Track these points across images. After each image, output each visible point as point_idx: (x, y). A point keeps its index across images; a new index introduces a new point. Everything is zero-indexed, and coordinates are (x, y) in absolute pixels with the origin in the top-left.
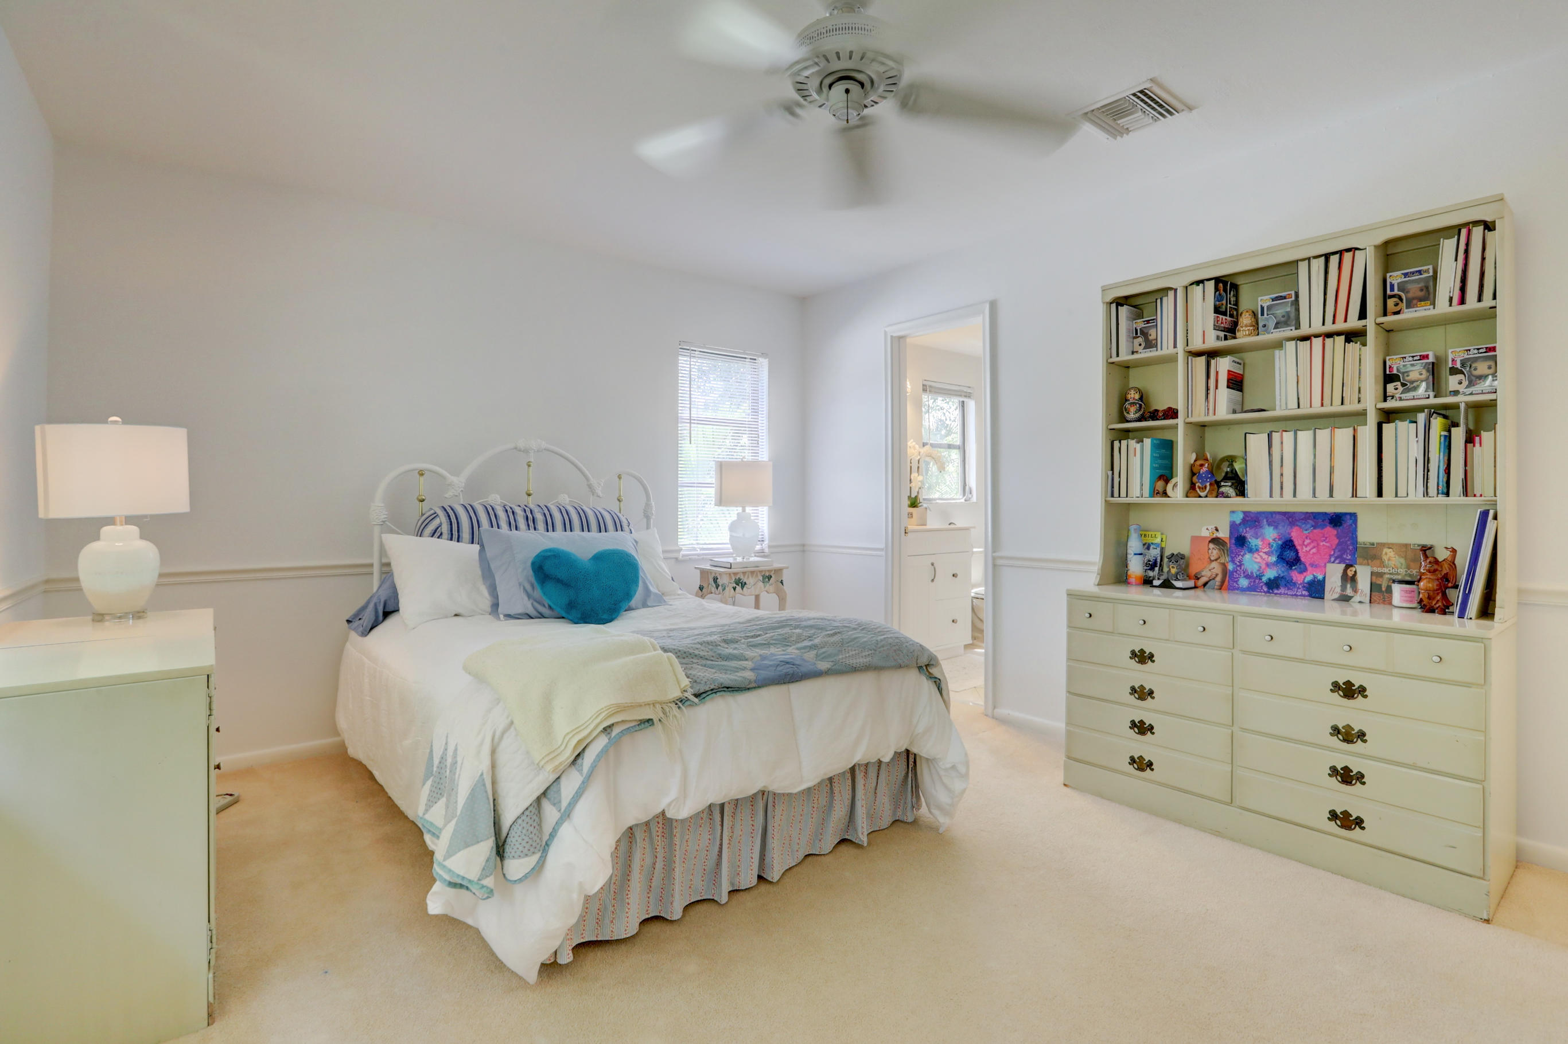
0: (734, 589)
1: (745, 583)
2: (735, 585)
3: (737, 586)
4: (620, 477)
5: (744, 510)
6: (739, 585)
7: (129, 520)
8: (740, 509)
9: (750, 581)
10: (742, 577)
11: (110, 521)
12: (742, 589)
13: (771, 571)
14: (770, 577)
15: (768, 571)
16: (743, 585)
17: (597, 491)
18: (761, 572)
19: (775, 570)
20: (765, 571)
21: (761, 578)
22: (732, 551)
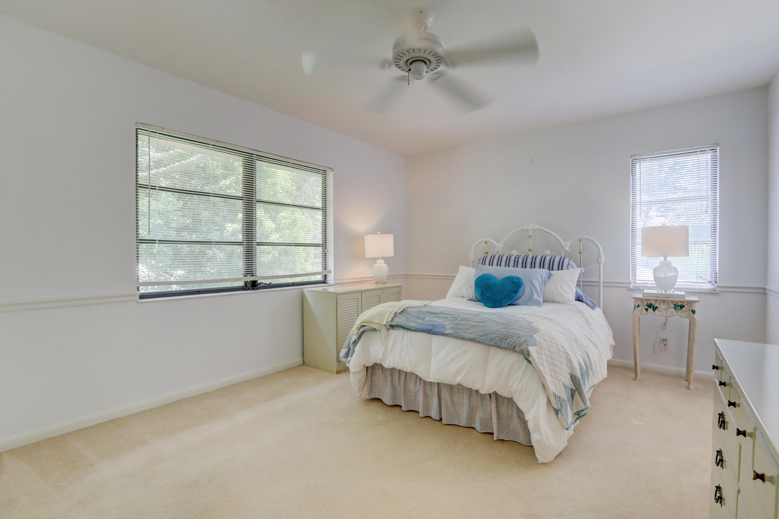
0: (647, 310)
1: (657, 307)
2: (647, 307)
3: (648, 308)
4: (580, 241)
5: (665, 259)
6: (651, 308)
7: (383, 258)
8: (662, 259)
9: (662, 307)
10: (653, 303)
11: (378, 258)
12: (654, 311)
13: (684, 302)
14: (682, 307)
15: (681, 302)
16: (655, 309)
17: (565, 248)
18: (672, 301)
19: (688, 302)
20: (677, 302)
21: (673, 306)
22: (655, 286)
